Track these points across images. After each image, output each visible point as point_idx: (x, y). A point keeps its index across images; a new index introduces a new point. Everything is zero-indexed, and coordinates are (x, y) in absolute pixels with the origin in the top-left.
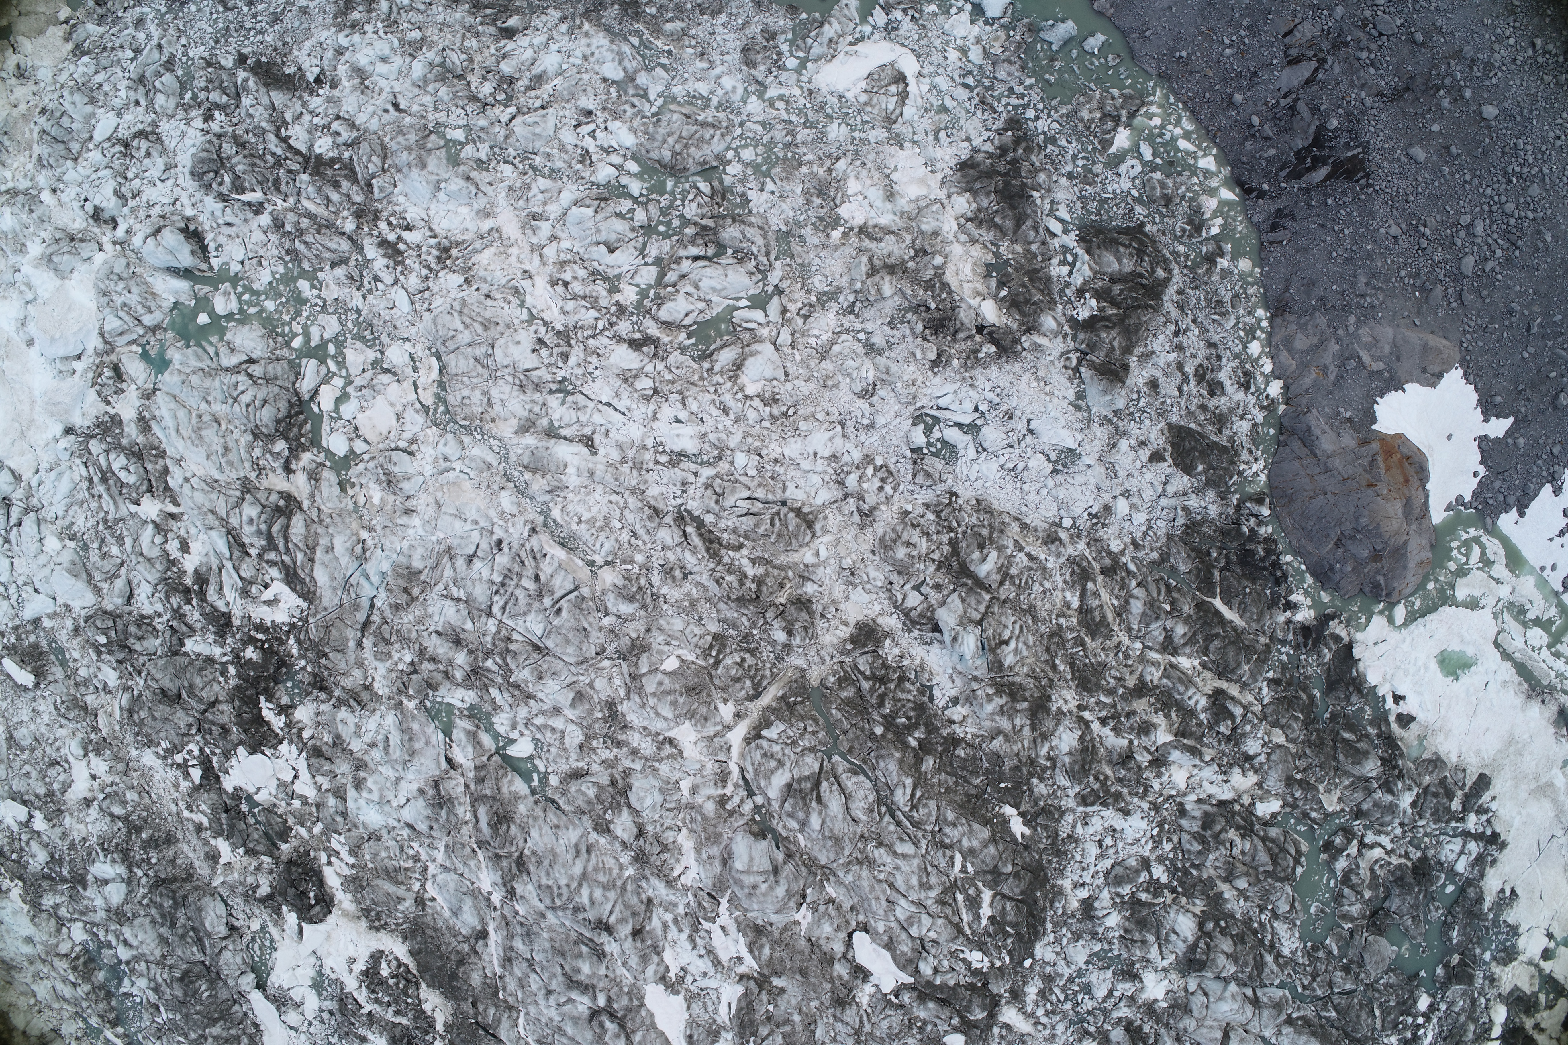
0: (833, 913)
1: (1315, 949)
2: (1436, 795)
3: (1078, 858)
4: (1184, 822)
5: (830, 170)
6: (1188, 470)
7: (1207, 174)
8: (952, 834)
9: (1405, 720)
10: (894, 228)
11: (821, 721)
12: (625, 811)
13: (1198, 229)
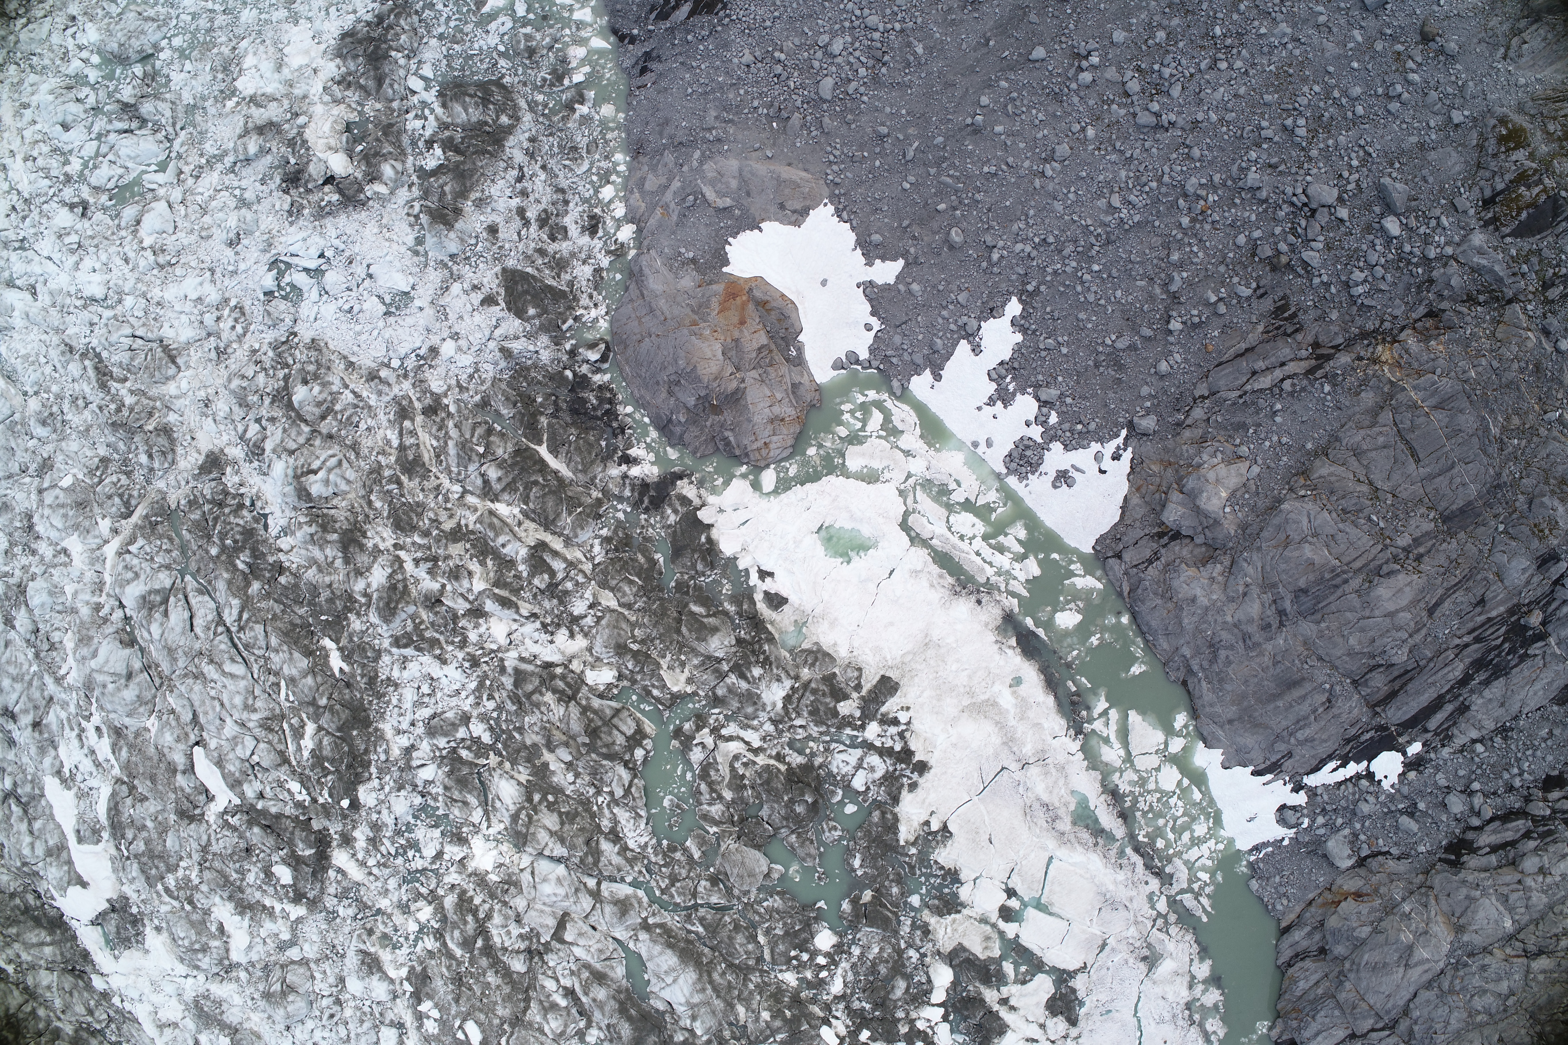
0: (173, 723)
1: (672, 849)
2: (814, 692)
3: (394, 701)
4: (504, 679)
5: (234, 48)
6: (520, 313)
7: (580, 25)
8: (276, 659)
9: (776, 601)
10: (278, 96)
11: (177, 541)
12: (23, 607)
13: (560, 78)
